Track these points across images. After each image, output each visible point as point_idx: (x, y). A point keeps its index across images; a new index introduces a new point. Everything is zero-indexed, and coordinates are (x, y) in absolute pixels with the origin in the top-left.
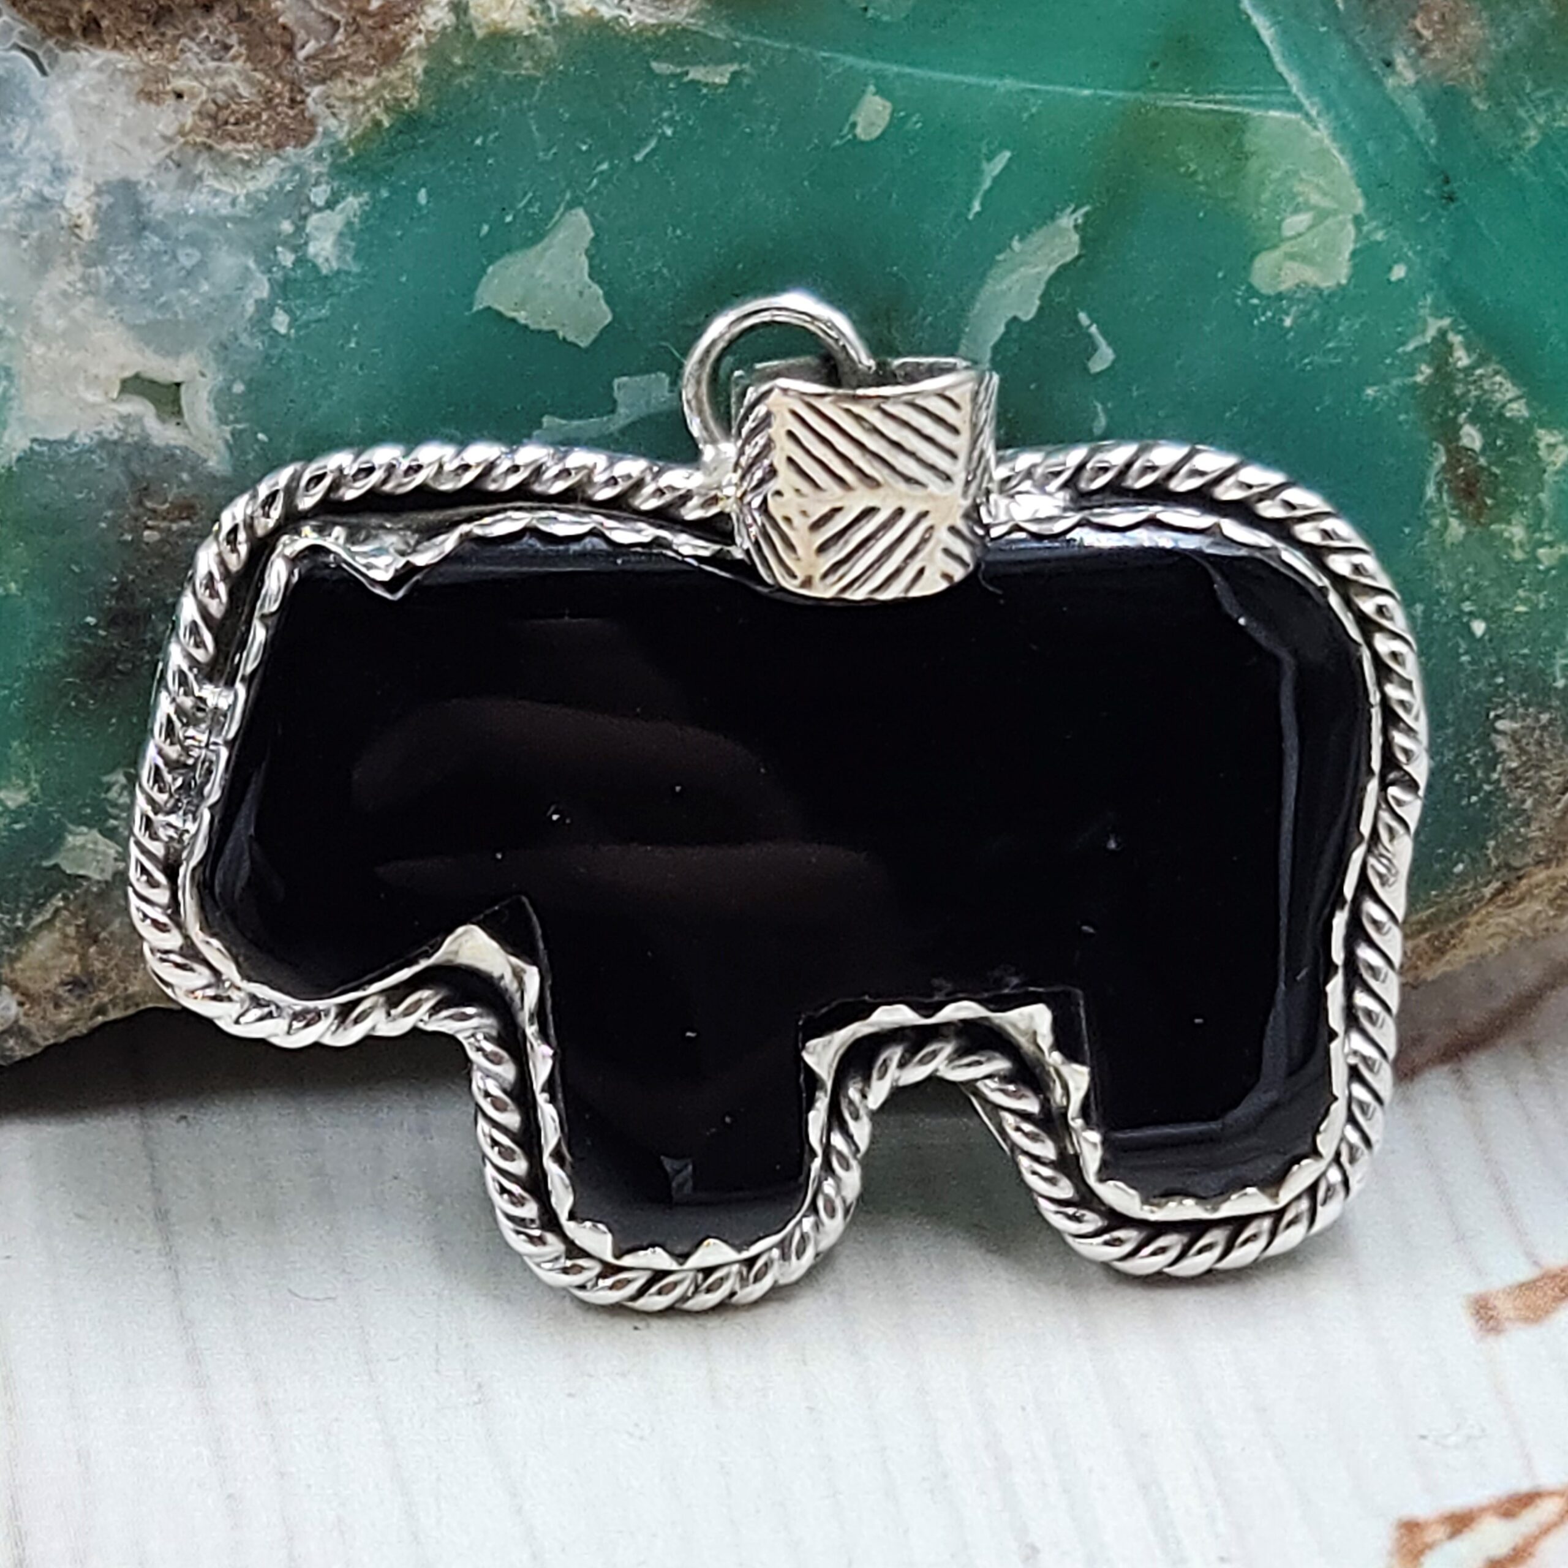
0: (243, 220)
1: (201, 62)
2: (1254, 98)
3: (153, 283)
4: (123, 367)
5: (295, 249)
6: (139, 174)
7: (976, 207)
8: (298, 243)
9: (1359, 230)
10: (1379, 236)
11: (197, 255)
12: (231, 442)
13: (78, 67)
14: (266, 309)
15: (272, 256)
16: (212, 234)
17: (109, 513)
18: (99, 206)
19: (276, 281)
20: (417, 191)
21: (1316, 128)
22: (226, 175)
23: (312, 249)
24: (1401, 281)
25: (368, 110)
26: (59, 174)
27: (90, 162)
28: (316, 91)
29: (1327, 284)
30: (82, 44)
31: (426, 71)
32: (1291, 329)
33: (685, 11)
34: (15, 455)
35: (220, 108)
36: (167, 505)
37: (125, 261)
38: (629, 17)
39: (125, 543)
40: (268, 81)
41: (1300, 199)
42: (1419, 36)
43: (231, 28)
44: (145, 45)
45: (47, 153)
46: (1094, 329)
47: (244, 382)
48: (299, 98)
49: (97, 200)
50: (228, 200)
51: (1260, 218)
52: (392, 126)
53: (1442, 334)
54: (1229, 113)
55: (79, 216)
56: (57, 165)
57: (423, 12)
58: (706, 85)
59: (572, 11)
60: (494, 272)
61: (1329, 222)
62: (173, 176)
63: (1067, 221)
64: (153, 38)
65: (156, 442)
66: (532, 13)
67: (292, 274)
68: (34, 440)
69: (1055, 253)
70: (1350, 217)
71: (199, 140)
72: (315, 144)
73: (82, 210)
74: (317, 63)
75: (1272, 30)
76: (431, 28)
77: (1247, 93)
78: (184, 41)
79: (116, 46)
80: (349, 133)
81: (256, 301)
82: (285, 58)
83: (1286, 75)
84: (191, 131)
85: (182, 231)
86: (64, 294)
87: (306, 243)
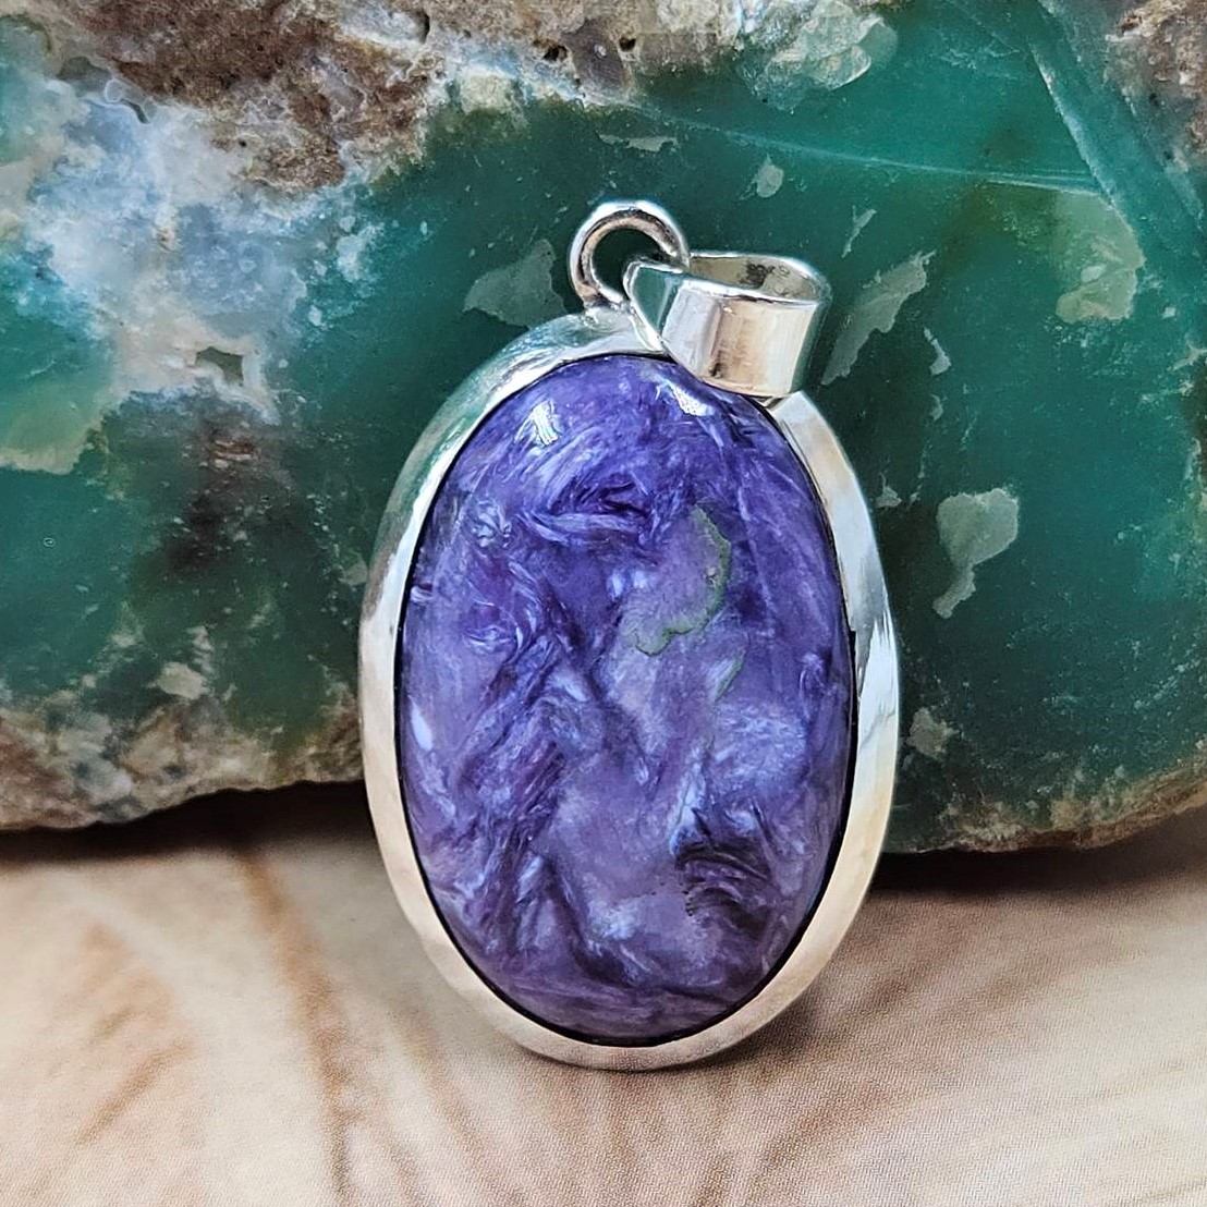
0: (288, 238)
1: (261, 119)
2: (1063, 179)
3: (220, 285)
4: (197, 343)
5: (327, 265)
6: (211, 201)
7: (848, 249)
8: (330, 258)
9: (1140, 280)
10: (1155, 285)
11: (253, 265)
12: (279, 402)
13: (169, 118)
14: (304, 306)
15: (310, 268)
16: (264, 248)
17: (189, 447)
18: (181, 225)
19: (314, 287)
20: (420, 223)
21: (1110, 204)
22: (277, 205)
23: (340, 263)
24: (1169, 319)
25: (383, 161)
26: (152, 198)
27: (175, 192)
28: (346, 145)
29: (1115, 317)
30: (172, 100)
31: (427, 136)
32: (1084, 350)
33: (627, 97)
34: (119, 402)
35: (274, 153)
36: (232, 443)
37: (200, 267)
38: (584, 101)
39: (203, 467)
40: (311, 136)
41: (1096, 255)
42: (1193, 136)
43: (284, 96)
44: (219, 104)
45: (142, 181)
46: (935, 342)
47: (288, 360)
48: (334, 149)
49: (179, 219)
50: (278, 225)
51: (1064, 268)
52: (402, 174)
53: (1202, 359)
54: (1042, 189)
55: (166, 232)
56: (151, 192)
57: (426, 91)
58: (644, 151)
59: (539, 95)
60: (480, 284)
61: (1117, 272)
62: (236, 204)
63: (918, 260)
64: (225, 99)
65: (223, 398)
66: (508, 96)
67: (324, 281)
68: (133, 392)
69: (907, 286)
70: (1134, 270)
71: (257, 178)
72: (344, 183)
73: (168, 227)
74: (348, 124)
75: (1079, 128)
76: (431, 104)
77: (1056, 174)
78: (249, 102)
79: (196, 105)
80: (370, 179)
81: (297, 301)
82: (322, 119)
83: (1088, 162)
84: (251, 170)
85: (243, 245)
86: (155, 290)
87: (335, 259)
